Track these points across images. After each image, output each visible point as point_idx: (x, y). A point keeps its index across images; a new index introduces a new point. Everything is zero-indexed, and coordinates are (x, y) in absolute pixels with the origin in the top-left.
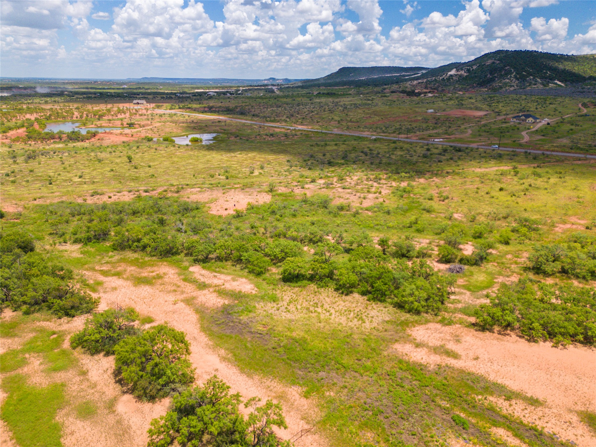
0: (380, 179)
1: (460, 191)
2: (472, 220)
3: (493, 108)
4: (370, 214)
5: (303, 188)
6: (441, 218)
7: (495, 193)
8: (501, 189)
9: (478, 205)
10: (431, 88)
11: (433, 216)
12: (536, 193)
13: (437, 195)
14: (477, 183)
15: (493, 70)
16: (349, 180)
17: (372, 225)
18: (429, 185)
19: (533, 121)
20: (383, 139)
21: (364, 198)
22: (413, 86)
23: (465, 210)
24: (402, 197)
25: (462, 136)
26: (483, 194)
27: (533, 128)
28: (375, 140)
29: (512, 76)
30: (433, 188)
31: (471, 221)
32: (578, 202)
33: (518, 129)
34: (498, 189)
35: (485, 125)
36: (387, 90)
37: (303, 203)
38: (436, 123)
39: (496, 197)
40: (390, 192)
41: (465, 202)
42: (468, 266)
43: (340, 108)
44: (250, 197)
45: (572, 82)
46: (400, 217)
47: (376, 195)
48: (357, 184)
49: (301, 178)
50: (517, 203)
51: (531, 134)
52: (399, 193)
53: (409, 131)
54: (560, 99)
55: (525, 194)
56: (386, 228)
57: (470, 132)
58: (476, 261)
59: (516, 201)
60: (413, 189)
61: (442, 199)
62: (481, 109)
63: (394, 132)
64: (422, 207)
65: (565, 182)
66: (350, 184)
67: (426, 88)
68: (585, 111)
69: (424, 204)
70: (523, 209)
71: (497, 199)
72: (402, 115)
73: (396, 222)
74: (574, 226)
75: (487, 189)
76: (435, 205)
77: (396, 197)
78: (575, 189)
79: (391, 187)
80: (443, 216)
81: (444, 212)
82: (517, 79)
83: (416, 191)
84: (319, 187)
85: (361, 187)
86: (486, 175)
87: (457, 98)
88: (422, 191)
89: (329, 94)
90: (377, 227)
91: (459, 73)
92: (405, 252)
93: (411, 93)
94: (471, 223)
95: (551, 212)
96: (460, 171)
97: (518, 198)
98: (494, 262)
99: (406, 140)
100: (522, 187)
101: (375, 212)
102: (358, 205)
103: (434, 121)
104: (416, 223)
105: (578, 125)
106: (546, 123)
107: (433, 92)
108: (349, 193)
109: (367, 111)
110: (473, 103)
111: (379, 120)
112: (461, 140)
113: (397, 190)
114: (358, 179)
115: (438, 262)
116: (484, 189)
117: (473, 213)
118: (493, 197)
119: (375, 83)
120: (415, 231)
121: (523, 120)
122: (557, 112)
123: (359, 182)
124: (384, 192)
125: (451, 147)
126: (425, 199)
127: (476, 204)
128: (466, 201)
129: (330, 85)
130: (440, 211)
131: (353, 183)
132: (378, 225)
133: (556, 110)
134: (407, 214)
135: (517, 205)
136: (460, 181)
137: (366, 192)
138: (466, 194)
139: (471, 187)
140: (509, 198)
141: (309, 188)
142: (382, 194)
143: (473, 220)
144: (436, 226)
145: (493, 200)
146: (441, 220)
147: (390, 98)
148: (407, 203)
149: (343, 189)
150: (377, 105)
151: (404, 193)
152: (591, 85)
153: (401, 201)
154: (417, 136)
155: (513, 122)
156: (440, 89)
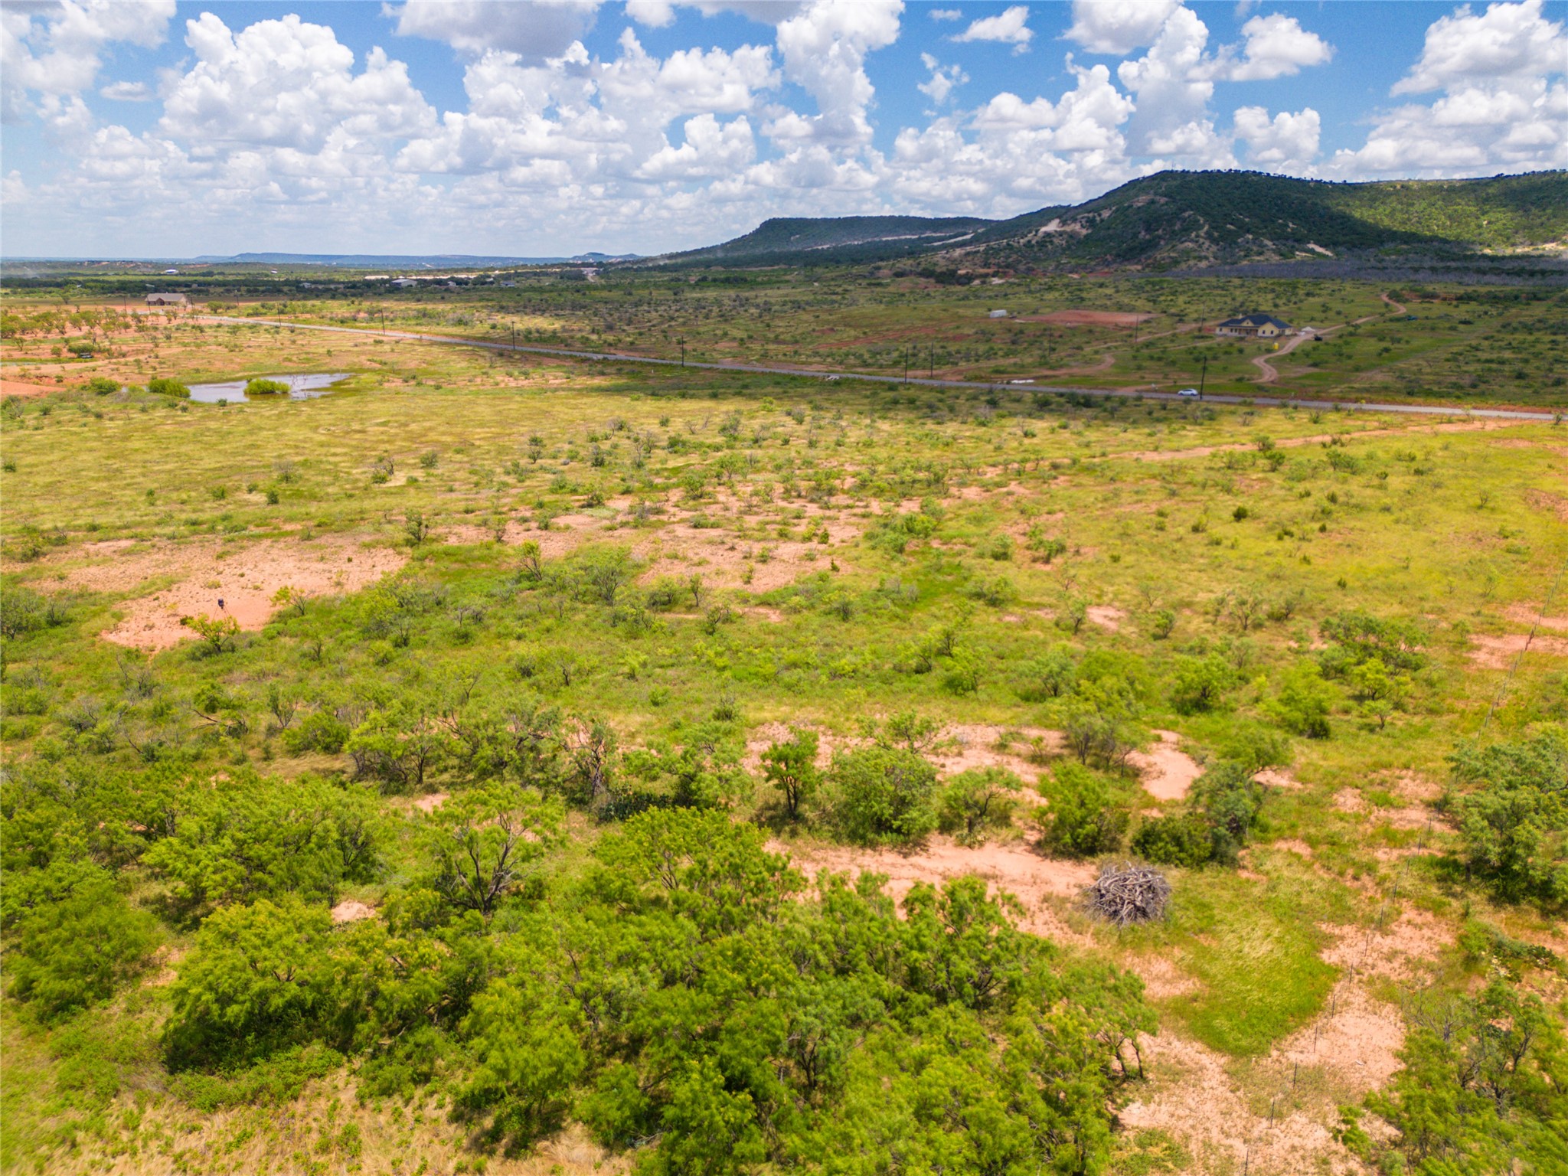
0: (831, 492)
1: (1104, 525)
2: (1160, 632)
3: (1163, 305)
4: (774, 617)
5: (546, 527)
6: (1043, 629)
7: (1223, 528)
8: (1240, 515)
9: (1172, 574)
10: (998, 265)
11: (1012, 619)
12: (1359, 525)
13: (1023, 541)
14: (1158, 497)
15: (1152, 220)
16: (721, 498)
17: (769, 669)
18: (996, 506)
19: (1276, 331)
20: (861, 382)
21: (764, 560)
22: (953, 261)
23: (1130, 593)
24: (901, 550)
25: (1088, 370)
26: (1181, 531)
27: (1281, 348)
28: (837, 383)
29: (1202, 233)
30: (1008, 515)
31: (1156, 637)
32: (1509, 551)
33: (1241, 351)
34: (1228, 515)
35: (1148, 345)
36: (886, 271)
37: (526, 584)
38: (1014, 343)
39: (1228, 543)
40: (859, 534)
41: (1122, 563)
42: (1183, 871)
43: (753, 310)
44: (321, 566)
45: (1352, 246)
46: (886, 628)
47: (808, 545)
48: (749, 510)
49: (553, 492)
50: (1306, 560)
51: (1280, 362)
52: (891, 535)
53: (935, 360)
54: (1328, 285)
55: (1323, 529)
56: (824, 679)
57: (1109, 359)
58: (1217, 839)
59: (1300, 555)
60: (939, 520)
61: (1042, 552)
62: (1132, 310)
63: (896, 363)
64: (969, 587)
65: (1438, 486)
66: (726, 509)
67: (986, 265)
68: (1402, 310)
69: (979, 574)
70: (1331, 582)
71: (1233, 547)
72: (919, 324)
73: (867, 650)
74: (1539, 644)
75: (1194, 515)
76: (1018, 576)
77: (880, 552)
78: (1480, 507)
79: (864, 516)
80: (1047, 616)
81: (1052, 600)
82: (1214, 241)
83: (951, 527)
84: (607, 523)
85: (761, 518)
86: (1180, 469)
87: (1067, 286)
88: (971, 529)
89: (728, 282)
90: (788, 677)
91: (1068, 229)
92: (889, 811)
93: (948, 277)
94: (1159, 644)
95: (1433, 590)
96: (1096, 460)
97: (1305, 544)
98: (1293, 838)
99: (928, 382)
100: (1308, 506)
101: (796, 610)
102: (738, 584)
103: (1008, 336)
104: (945, 652)
105: (1399, 341)
106: (1311, 336)
107: (1005, 275)
108: (711, 543)
109: (824, 316)
110: (1109, 297)
111: (857, 338)
112: (1087, 379)
113: (886, 526)
114: (756, 494)
115: (1038, 847)
116: (1185, 516)
117: (1158, 603)
118: (1218, 543)
119: (855, 257)
120: (942, 688)
121: (1248, 331)
122: (1331, 314)
123: (755, 500)
124: (837, 534)
125: (1061, 395)
126: (981, 556)
127: (1163, 567)
128: (1129, 559)
129: (737, 263)
130: (1036, 599)
131: (736, 505)
132: (795, 665)
133: (1325, 308)
134: (914, 616)
135: (1305, 568)
136: (1100, 491)
137: (774, 535)
138: (1124, 535)
139: (1140, 512)
140: (1273, 544)
141: (567, 528)
142: (831, 541)
143: (1163, 633)
144: (1024, 665)
145: (1219, 551)
146: (1041, 635)
147: (891, 289)
148: (917, 573)
149: (695, 527)
150: (854, 302)
151: (906, 538)
152: (1399, 253)
153: (896, 565)
154: (960, 373)
155: (1223, 335)
156: (1022, 267)
